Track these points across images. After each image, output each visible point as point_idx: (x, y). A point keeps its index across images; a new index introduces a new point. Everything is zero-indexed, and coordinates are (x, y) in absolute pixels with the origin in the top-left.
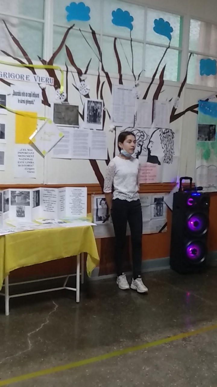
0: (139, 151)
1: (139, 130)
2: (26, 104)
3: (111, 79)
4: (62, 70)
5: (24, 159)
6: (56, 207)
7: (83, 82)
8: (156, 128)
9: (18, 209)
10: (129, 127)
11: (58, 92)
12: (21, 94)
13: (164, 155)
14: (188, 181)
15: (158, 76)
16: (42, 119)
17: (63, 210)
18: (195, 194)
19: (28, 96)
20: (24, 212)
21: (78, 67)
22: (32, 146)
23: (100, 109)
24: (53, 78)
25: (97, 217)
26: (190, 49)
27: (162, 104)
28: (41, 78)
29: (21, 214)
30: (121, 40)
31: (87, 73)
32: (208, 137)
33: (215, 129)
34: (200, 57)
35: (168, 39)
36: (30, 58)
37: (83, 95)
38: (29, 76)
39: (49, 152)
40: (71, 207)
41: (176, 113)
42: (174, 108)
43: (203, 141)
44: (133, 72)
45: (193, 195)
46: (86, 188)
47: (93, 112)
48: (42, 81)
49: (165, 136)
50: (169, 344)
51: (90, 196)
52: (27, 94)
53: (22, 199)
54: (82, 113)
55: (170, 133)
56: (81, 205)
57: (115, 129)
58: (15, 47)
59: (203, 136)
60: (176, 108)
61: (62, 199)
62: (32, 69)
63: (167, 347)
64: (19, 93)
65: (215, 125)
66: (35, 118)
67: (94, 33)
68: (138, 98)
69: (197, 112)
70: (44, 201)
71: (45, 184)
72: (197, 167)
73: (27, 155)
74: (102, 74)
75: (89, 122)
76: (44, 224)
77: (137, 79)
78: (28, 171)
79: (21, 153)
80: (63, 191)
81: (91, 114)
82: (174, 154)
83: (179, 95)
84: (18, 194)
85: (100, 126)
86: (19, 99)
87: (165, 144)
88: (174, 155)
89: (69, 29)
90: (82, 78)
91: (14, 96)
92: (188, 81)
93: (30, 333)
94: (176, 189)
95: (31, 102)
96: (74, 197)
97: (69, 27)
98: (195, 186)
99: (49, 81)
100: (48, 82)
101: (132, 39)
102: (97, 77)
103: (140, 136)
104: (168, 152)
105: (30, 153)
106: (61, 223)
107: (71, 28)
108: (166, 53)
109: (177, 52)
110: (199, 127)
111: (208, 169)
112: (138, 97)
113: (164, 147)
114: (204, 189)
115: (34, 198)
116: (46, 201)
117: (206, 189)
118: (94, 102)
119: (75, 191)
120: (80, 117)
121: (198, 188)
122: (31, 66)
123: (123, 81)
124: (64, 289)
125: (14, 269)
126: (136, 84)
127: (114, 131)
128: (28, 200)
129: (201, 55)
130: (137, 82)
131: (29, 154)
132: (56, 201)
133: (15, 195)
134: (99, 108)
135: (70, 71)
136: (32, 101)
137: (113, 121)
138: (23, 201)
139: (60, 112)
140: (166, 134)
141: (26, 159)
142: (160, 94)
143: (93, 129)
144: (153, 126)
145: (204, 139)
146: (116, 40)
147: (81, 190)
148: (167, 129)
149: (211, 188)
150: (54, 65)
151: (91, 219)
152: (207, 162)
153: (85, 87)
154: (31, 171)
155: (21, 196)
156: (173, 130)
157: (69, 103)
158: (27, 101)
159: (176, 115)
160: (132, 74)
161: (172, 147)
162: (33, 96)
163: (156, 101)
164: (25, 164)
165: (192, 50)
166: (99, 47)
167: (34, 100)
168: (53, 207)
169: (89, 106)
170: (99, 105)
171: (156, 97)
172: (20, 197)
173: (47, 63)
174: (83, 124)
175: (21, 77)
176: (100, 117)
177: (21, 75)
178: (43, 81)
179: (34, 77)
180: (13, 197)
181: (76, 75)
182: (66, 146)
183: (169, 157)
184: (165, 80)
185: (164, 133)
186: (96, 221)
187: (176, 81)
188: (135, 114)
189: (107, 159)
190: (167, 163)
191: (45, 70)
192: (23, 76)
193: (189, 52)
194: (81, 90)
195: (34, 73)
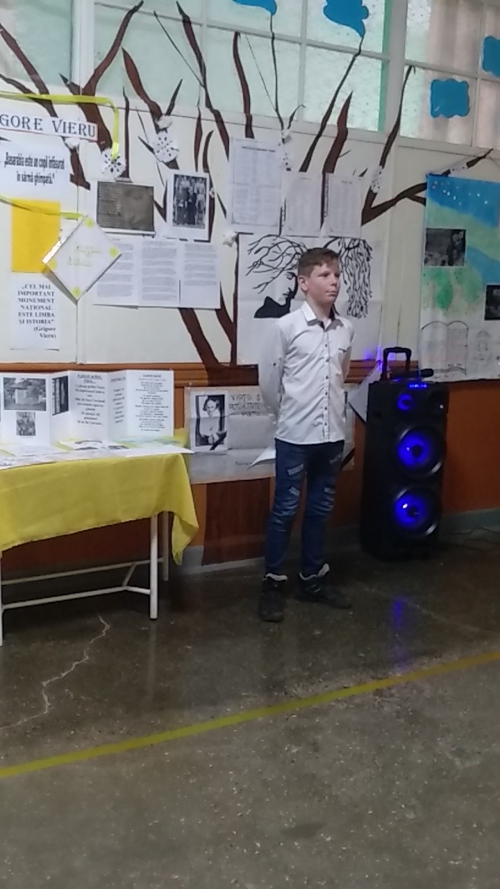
0: (293, 289)
1: (291, 243)
2: (36, 184)
3: (226, 125)
4: (115, 106)
5: (33, 307)
6: (104, 413)
7: (164, 132)
8: (331, 237)
9: (20, 418)
10: (269, 236)
11: (106, 156)
12: (25, 160)
13: (348, 299)
14: (402, 357)
15: (334, 119)
16: (70, 217)
17: (122, 421)
18: (416, 386)
19: (40, 166)
20: (33, 424)
21: (152, 99)
22: (49, 277)
23: (202, 193)
24: (95, 125)
25: (198, 437)
26: (407, 57)
27: (344, 182)
28: (67, 125)
29: (27, 429)
30: (249, 36)
31: (173, 112)
32: (449, 257)
33: (464, 239)
34: (432, 75)
35: (357, 34)
36: (43, 78)
37: (163, 161)
38: (41, 120)
39: (87, 291)
40: (138, 414)
41: (375, 203)
42: (370, 191)
43: (438, 267)
44: (277, 110)
45: (411, 386)
46: (171, 373)
47: (187, 200)
48: (70, 132)
49: (350, 255)
50: (346, 702)
51: (182, 389)
52: (36, 160)
53: (28, 396)
54: (161, 204)
55: (362, 249)
56: (161, 409)
57: (237, 239)
58: (10, 55)
59: (436, 255)
60: (375, 191)
61: (119, 397)
62: (48, 104)
63: (341, 707)
64: (20, 158)
65: (464, 231)
66: (54, 214)
67: (187, 22)
68: (289, 169)
69: (423, 201)
70: (78, 401)
71: (79, 362)
72: (422, 326)
73: (40, 298)
74: (207, 114)
75: (178, 224)
76: (77, 450)
77: (286, 125)
78: (41, 335)
79: (25, 293)
80: (119, 379)
81: (181, 205)
82: (371, 297)
83: (383, 163)
84: (20, 383)
85: (202, 233)
86: (21, 173)
87: (351, 274)
88: (370, 299)
89: (132, 12)
90: (161, 124)
91: (8, 166)
92: (404, 131)
93: (49, 681)
94: (376, 375)
95: (46, 180)
96: (146, 393)
97: (131, 7)
98: (417, 367)
99: (86, 131)
100: (85, 135)
101: (276, 36)
102: (195, 121)
103: (295, 255)
104: (356, 290)
105: (45, 293)
106: (115, 447)
107: (135, 10)
108: (353, 67)
109: (379, 64)
110: (427, 235)
111: (448, 330)
112: (288, 166)
113: (349, 279)
114: (435, 375)
115: (55, 394)
116: (83, 400)
117: (443, 374)
118: (188, 177)
119: (148, 380)
120: (156, 212)
121: (422, 371)
122: (44, 97)
123: (254, 129)
124: (125, 591)
125: (11, 546)
126: (285, 137)
127: (235, 244)
128: (41, 399)
129: (433, 70)
130: (287, 132)
131: (42, 297)
132: (104, 402)
133: (13, 386)
134: (200, 191)
135: (134, 108)
136: (47, 177)
137: (233, 222)
138: (31, 400)
139: (112, 201)
140: (353, 250)
141: (35, 307)
142: (339, 159)
143: (186, 240)
144: (324, 232)
145: (440, 263)
146: (239, 38)
147: (160, 376)
148: (355, 240)
149: (453, 372)
150: (97, 95)
151: (182, 440)
152: (445, 314)
153: (168, 144)
154: (47, 333)
155: (26, 389)
156: (369, 243)
157: (132, 180)
158: (36, 177)
159: (375, 207)
160: (276, 115)
161: (367, 281)
162: (50, 167)
163: (329, 176)
164: (36, 318)
165: (413, 60)
166: (200, 54)
167: (53, 175)
168: (98, 415)
169: (177, 186)
170: (200, 185)
171: (330, 166)
172: (25, 391)
173: (81, 90)
174: (165, 227)
175: (24, 122)
176: (202, 212)
177: (23, 118)
178: (73, 131)
179: (52, 124)
180: (8, 391)
181: (147, 117)
182: (127, 278)
183: (360, 303)
184: (350, 129)
185: (348, 249)
186: (197, 446)
187: (376, 130)
188: (283, 205)
189: (218, 307)
190: (356, 315)
191: (76, 107)
192: (29, 120)
193: (407, 64)
194: (158, 152)
195: (53, 114)
